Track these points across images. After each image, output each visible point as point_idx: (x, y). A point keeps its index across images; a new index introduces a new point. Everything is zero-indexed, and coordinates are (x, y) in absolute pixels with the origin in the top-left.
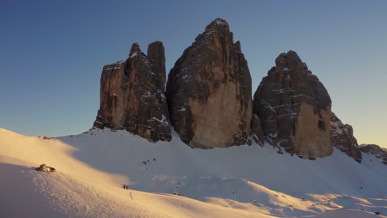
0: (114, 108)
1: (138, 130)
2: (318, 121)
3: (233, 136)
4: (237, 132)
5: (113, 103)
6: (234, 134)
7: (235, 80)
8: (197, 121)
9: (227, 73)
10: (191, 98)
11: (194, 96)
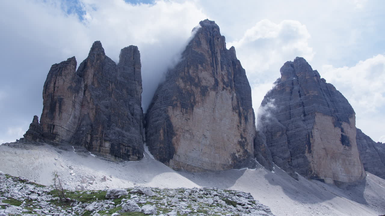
0: (57, 114)
1: (93, 142)
2: (340, 136)
3: (230, 155)
4: (236, 150)
5: (57, 108)
6: (232, 153)
7: (229, 88)
8: (180, 135)
9: (219, 79)
10: (171, 107)
11: (175, 104)
